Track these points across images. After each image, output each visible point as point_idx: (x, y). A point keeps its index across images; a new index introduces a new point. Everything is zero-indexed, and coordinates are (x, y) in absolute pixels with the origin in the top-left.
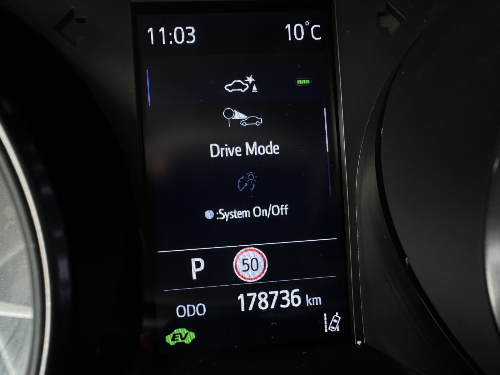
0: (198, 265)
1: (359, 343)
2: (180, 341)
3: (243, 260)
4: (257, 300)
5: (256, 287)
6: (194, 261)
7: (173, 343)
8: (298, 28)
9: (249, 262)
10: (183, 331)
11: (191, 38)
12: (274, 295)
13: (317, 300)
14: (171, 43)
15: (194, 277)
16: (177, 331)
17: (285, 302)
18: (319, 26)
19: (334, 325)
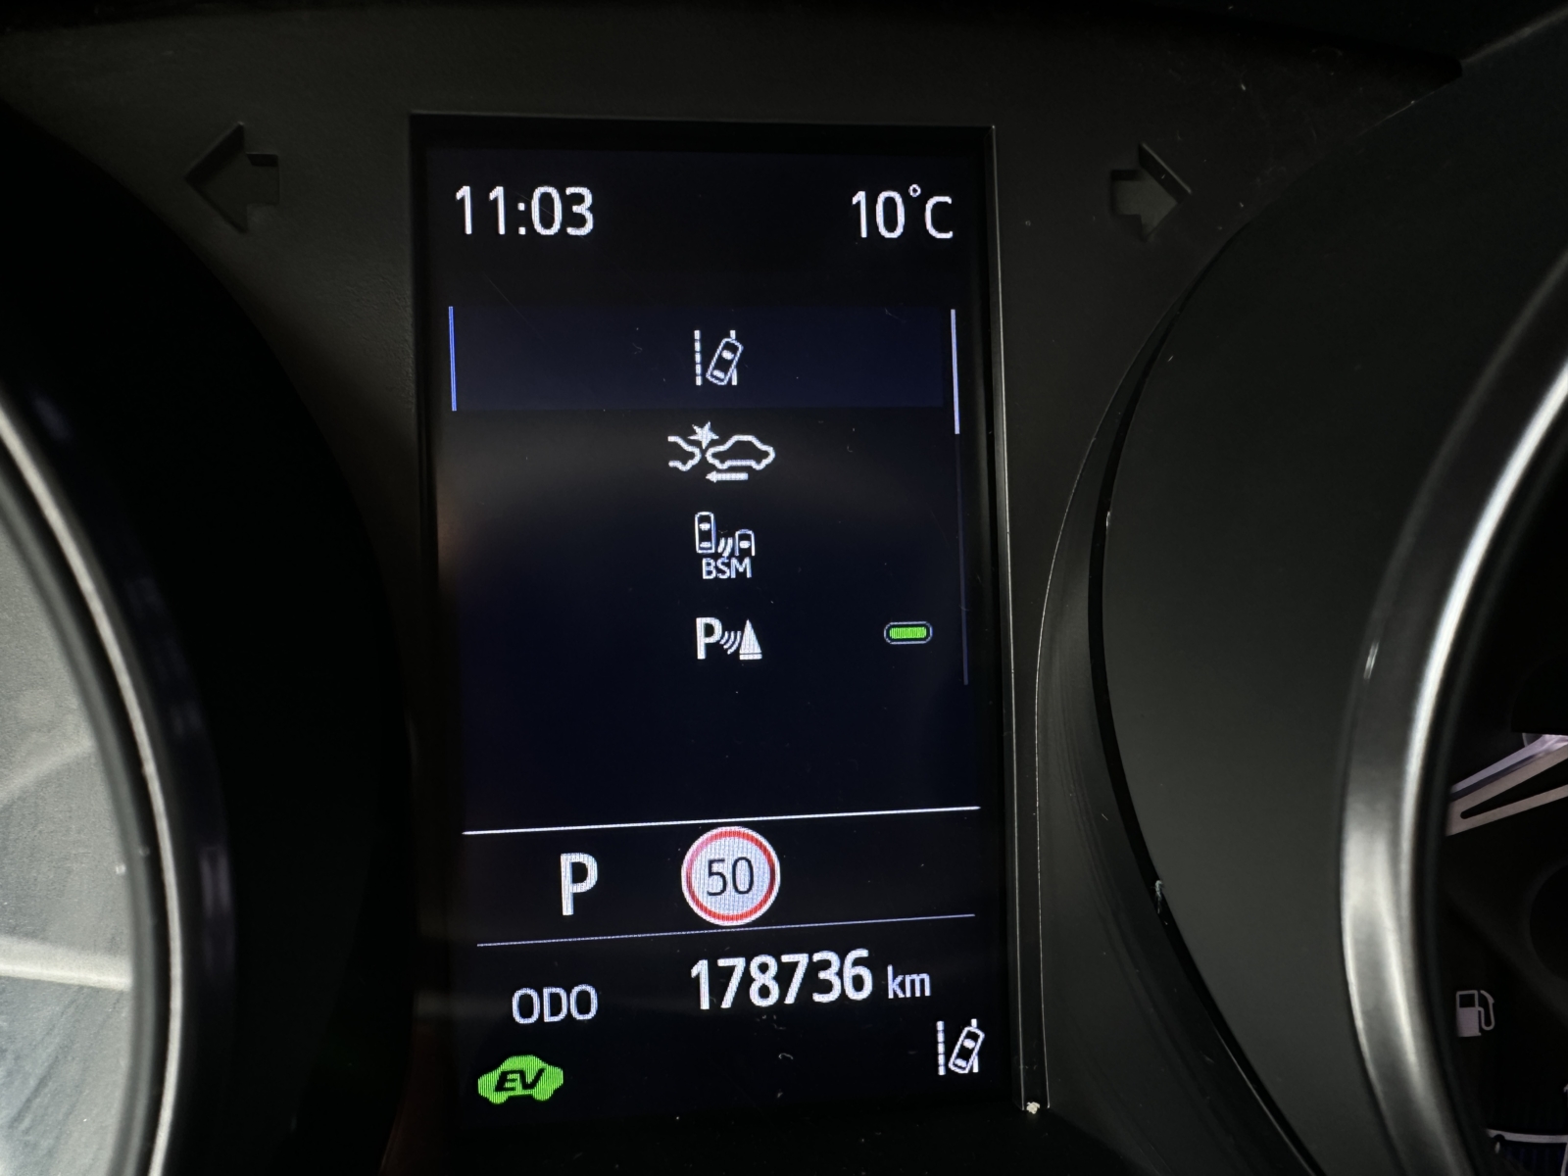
0: (579, 873)
1: (1033, 1108)
2: (520, 1091)
3: (711, 862)
4: (747, 980)
5: (746, 942)
6: (567, 861)
7: (499, 1098)
8: (890, 204)
9: (725, 869)
10: (530, 1064)
11: (580, 221)
12: (794, 965)
13: (919, 984)
14: (522, 231)
15: (568, 909)
16: (511, 1063)
17: (827, 987)
18: (948, 199)
19: (965, 1054)
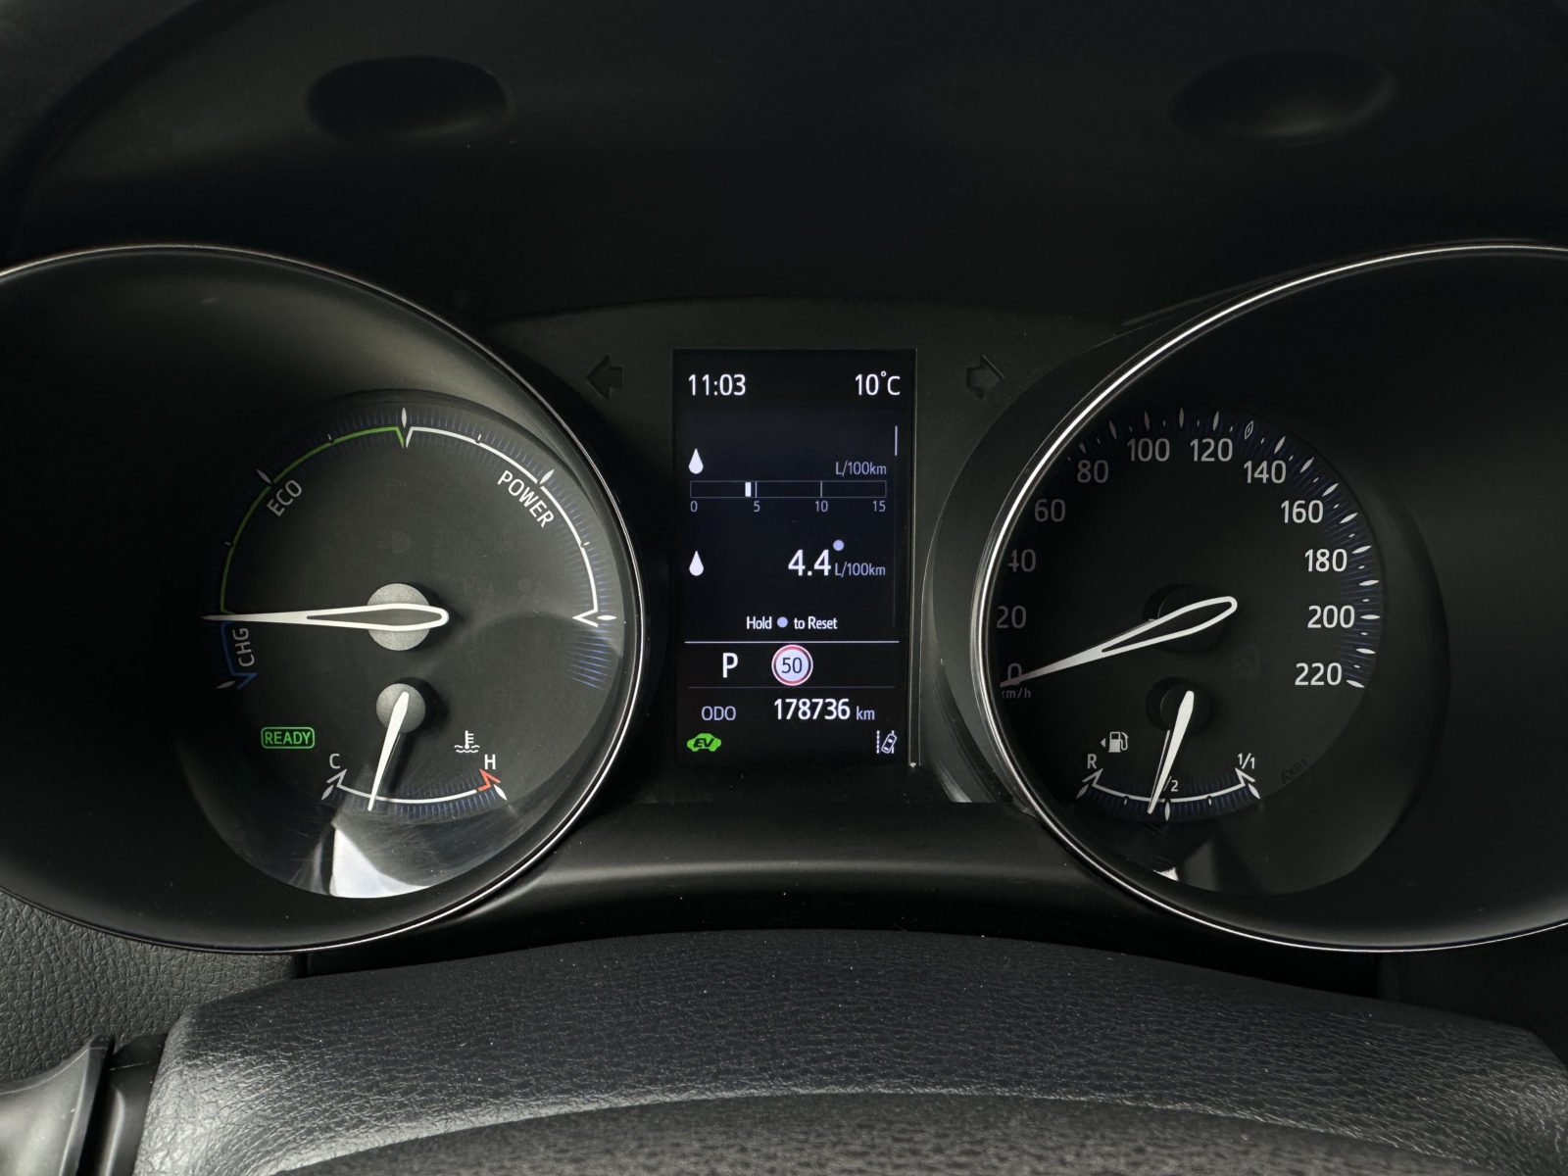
0: (730, 661)
1: (913, 765)
2: (703, 747)
3: (784, 659)
4: (797, 708)
5: (798, 692)
6: (726, 655)
7: (695, 749)
8: (872, 380)
9: (790, 662)
10: (708, 737)
11: (740, 389)
12: (817, 703)
13: (870, 714)
14: (716, 393)
15: (725, 675)
16: (701, 736)
17: (831, 713)
18: (898, 378)
19: (888, 745)
